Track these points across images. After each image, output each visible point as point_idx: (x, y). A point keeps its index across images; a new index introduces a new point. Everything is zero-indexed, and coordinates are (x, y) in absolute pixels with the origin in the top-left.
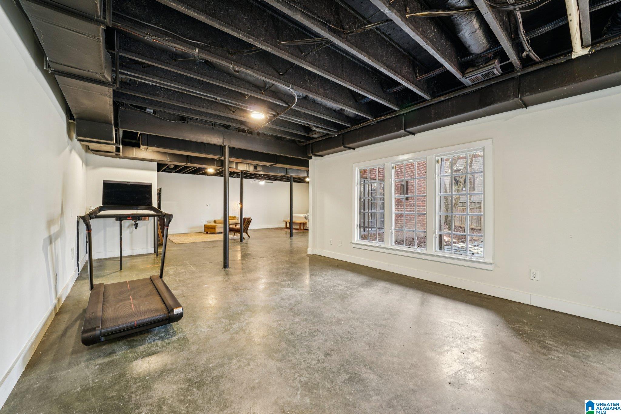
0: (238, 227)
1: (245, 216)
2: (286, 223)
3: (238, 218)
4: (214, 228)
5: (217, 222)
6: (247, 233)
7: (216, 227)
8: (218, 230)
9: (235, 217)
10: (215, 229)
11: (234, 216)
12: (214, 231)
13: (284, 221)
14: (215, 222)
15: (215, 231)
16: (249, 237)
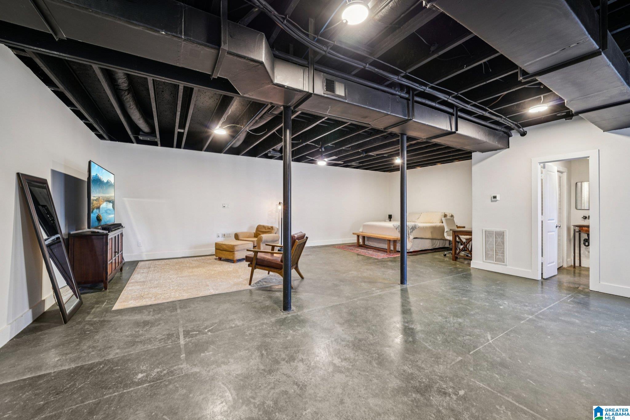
0: (278, 257)
1: (295, 231)
2: (358, 236)
3: (278, 229)
4: (231, 250)
5: (241, 238)
6: (297, 269)
7: (236, 248)
8: (239, 255)
9: (272, 227)
10: (234, 254)
11: (270, 225)
12: (230, 257)
13: (353, 234)
14: (237, 237)
15: (234, 257)
16: (302, 278)
